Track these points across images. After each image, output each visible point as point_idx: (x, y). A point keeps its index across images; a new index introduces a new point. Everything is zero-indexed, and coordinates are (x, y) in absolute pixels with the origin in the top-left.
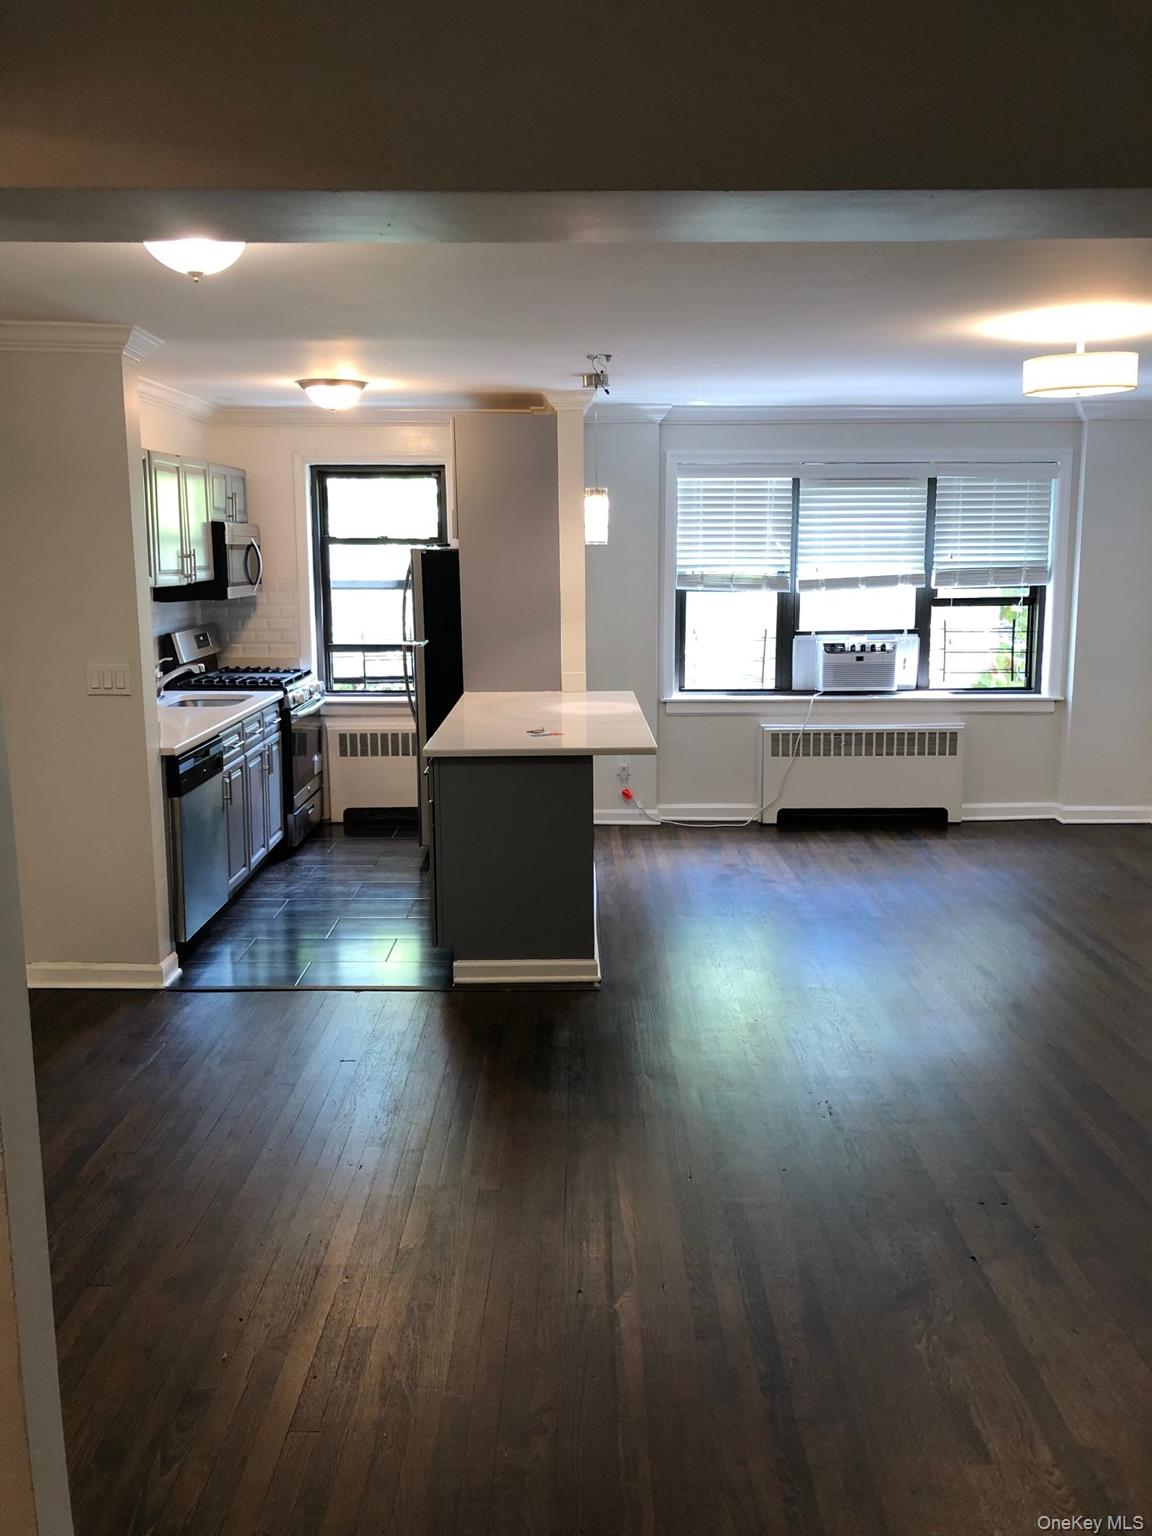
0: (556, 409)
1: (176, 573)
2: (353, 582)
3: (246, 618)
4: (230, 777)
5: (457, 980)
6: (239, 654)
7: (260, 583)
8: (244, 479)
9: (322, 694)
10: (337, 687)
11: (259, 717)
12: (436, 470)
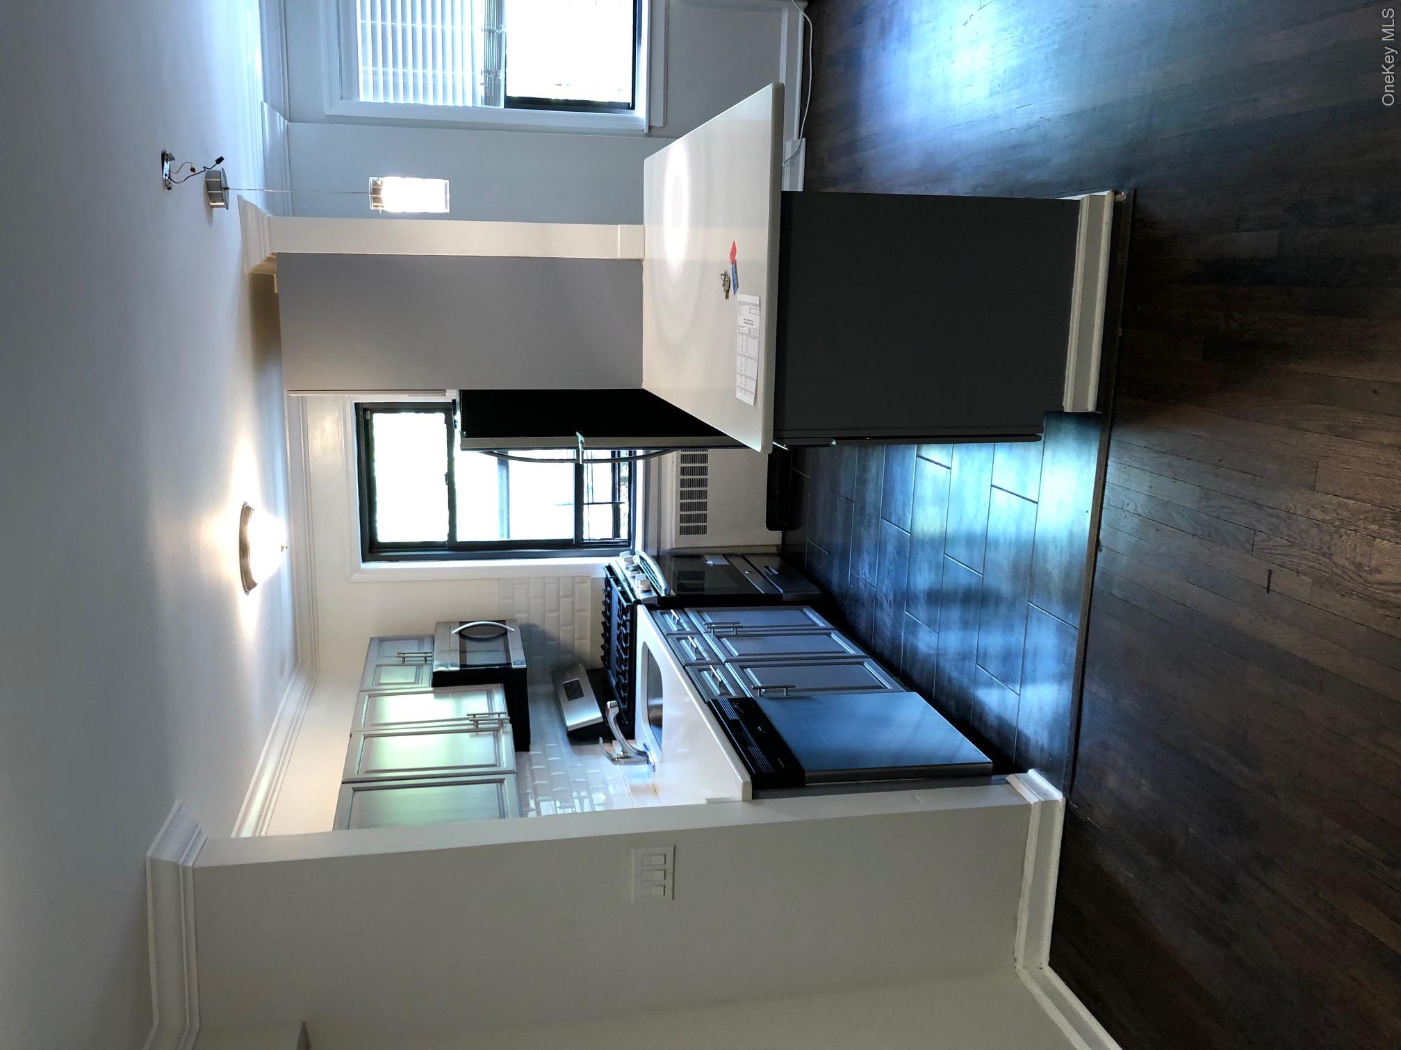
0: (268, 255)
1: (497, 739)
2: (501, 515)
3: (544, 637)
4: (760, 688)
5: (1090, 407)
6: (588, 644)
7: (503, 622)
8: (382, 640)
9: (633, 553)
10: (624, 534)
11: (673, 639)
12: (361, 413)
